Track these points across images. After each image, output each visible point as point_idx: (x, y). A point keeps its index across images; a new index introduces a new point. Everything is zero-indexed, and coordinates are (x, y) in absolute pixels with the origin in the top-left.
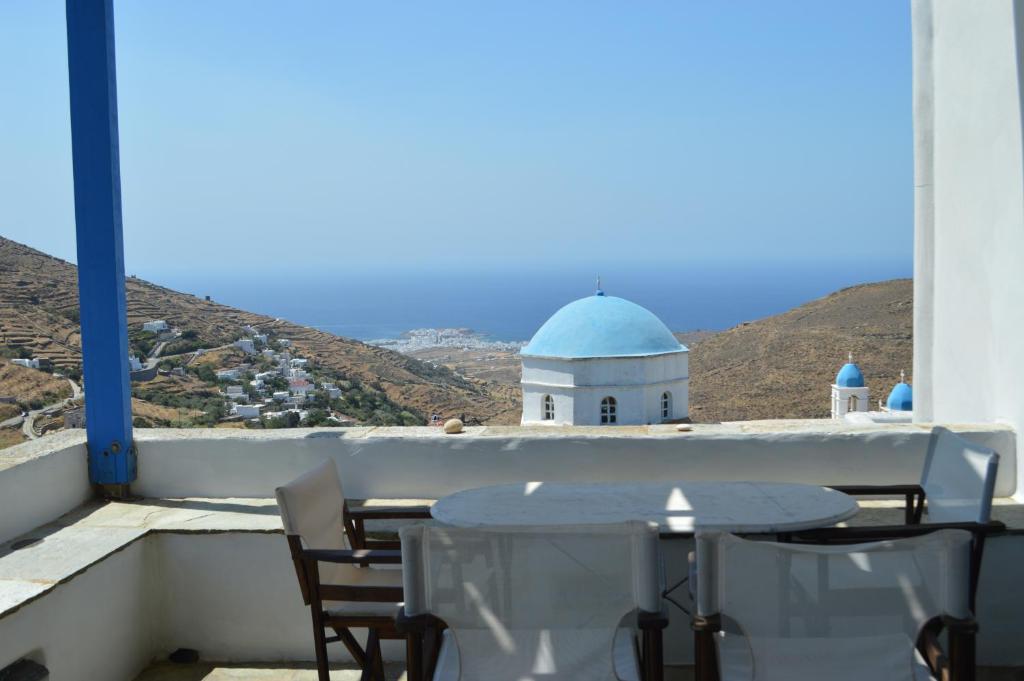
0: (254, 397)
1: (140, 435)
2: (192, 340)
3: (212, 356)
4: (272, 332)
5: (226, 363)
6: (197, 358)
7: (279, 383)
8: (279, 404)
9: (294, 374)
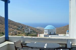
0: (27, 31)
1: (9, 36)
2: (23, 27)
3: (24, 28)
4: (28, 27)
5: (25, 29)
6: (23, 28)
7: (28, 30)
8: (28, 32)
9: (29, 29)
